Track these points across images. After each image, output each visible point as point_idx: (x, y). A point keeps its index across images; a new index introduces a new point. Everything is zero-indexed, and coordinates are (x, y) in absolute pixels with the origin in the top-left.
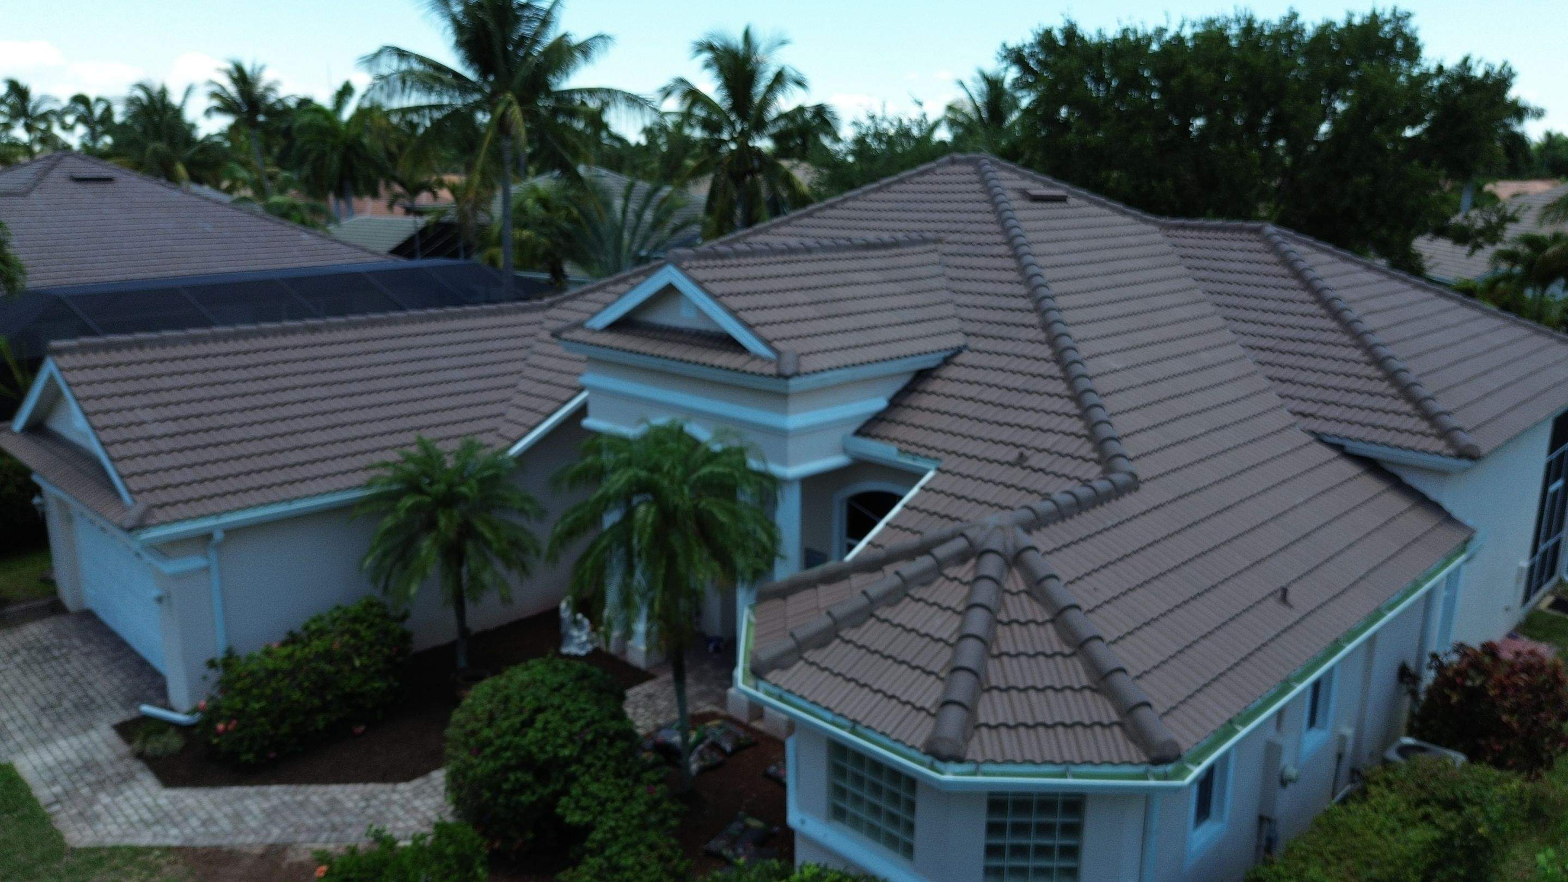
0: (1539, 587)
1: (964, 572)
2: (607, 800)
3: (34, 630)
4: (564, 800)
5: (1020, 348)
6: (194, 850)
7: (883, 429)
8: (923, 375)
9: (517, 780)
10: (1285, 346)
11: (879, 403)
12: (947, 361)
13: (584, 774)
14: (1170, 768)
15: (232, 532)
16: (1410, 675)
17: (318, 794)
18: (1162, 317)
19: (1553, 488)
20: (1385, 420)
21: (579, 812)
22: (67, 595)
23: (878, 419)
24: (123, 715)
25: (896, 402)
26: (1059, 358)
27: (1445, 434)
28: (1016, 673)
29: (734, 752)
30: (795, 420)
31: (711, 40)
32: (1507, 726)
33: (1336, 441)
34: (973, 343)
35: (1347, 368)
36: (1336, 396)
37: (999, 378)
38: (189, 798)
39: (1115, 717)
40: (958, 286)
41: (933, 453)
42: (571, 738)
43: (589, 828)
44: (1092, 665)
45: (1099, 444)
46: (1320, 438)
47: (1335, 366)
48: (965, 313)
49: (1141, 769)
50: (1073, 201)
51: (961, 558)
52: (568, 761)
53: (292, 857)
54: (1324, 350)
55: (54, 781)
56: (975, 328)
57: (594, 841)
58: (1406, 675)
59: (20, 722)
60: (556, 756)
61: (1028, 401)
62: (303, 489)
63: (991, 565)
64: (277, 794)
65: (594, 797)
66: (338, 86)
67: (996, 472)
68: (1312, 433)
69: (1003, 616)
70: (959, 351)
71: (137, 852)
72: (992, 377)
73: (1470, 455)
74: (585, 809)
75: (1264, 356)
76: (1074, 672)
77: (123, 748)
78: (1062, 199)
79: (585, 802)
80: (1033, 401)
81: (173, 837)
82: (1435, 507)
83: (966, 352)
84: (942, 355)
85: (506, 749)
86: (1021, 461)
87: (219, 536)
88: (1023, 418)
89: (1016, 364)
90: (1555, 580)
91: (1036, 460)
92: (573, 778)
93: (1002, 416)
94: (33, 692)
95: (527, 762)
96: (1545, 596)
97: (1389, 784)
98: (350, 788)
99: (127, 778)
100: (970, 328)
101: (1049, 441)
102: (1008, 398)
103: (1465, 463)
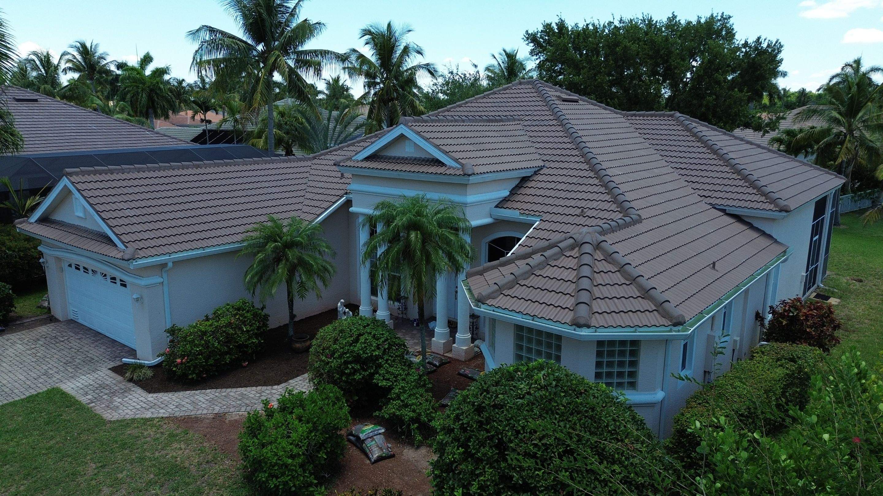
0: (809, 288)
1: (575, 253)
2: (398, 375)
3: (43, 329)
4: (377, 376)
5: (572, 166)
6: (176, 418)
7: (509, 204)
8: (524, 180)
9: (353, 368)
10: (691, 167)
11: (506, 193)
12: (536, 173)
13: (385, 364)
14: (680, 328)
15: (177, 263)
16: (760, 317)
17: (234, 392)
18: (634, 154)
19: (814, 239)
20: (744, 197)
21: (384, 381)
22: (57, 312)
23: (505, 200)
24: (112, 365)
25: (513, 192)
26: (592, 169)
27: (773, 201)
28: (606, 291)
29: (440, 366)
30: (470, 198)
31: (370, 28)
32: (809, 333)
33: (722, 207)
34: (547, 164)
35: (723, 175)
36: (720, 188)
37: (564, 179)
38: (164, 397)
39: (654, 308)
40: (534, 140)
41: (537, 213)
42: (378, 347)
43: (390, 389)
44: (640, 287)
45: (620, 204)
46: (714, 207)
47: (717, 175)
48: (541, 151)
49: (668, 329)
50: (581, 102)
51: (572, 248)
52: (377, 357)
53: (229, 418)
54: (711, 168)
55: (87, 394)
56: (548, 158)
57: (395, 394)
58: (759, 317)
59: (55, 369)
60: (372, 355)
61: (580, 188)
62: (210, 242)
63: (587, 248)
64: (211, 393)
65: (392, 374)
66: (141, 55)
67: (571, 219)
68: (710, 204)
69: (595, 270)
70: (541, 168)
71: (146, 420)
72: (560, 179)
73: (785, 210)
74: (388, 379)
75: (682, 172)
76: (633, 291)
77: (119, 378)
78: (576, 101)
79: (387, 376)
80: (584, 188)
81: (162, 413)
82: (770, 237)
83: (545, 168)
84: (534, 170)
85: (346, 353)
86: (582, 215)
87: (170, 265)
88: (579, 196)
89: (571, 173)
90: (816, 286)
91: (590, 213)
92: (380, 366)
93: (569, 195)
94: (56, 356)
95: (357, 359)
96: (812, 292)
97: (763, 353)
98: (249, 389)
99: (127, 391)
100: (545, 158)
101: (595, 205)
102: (570, 187)
103: (784, 214)
